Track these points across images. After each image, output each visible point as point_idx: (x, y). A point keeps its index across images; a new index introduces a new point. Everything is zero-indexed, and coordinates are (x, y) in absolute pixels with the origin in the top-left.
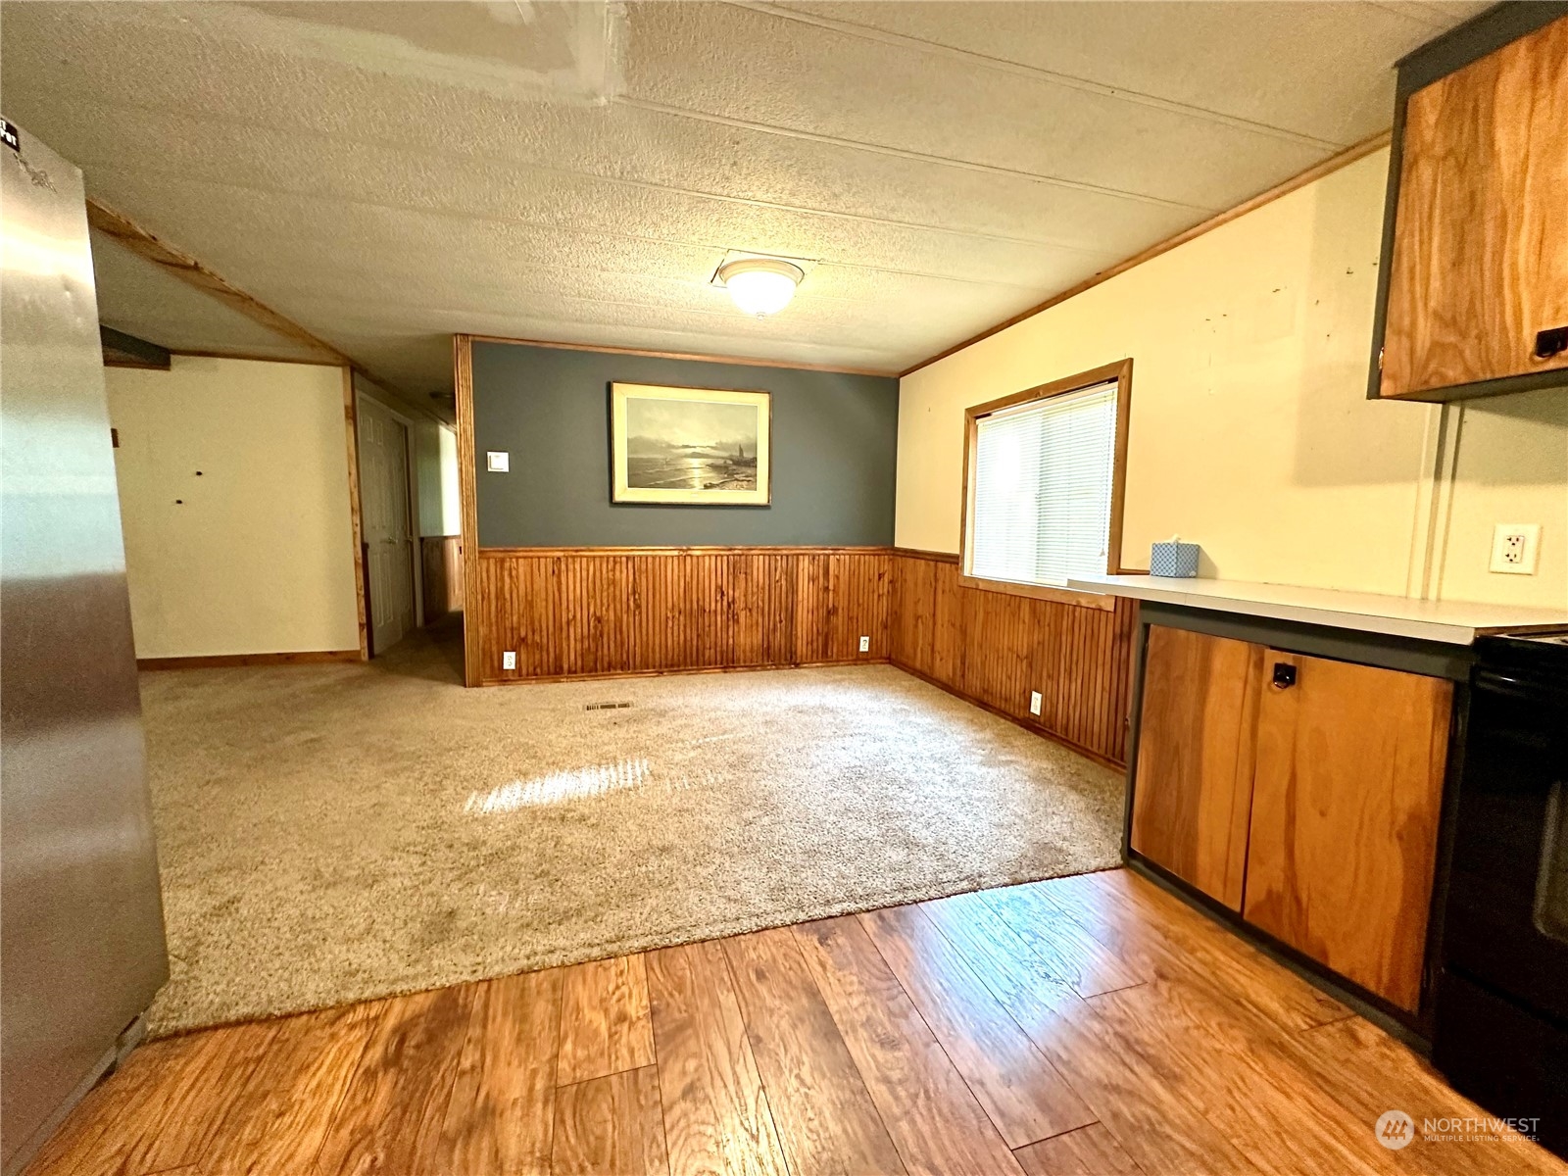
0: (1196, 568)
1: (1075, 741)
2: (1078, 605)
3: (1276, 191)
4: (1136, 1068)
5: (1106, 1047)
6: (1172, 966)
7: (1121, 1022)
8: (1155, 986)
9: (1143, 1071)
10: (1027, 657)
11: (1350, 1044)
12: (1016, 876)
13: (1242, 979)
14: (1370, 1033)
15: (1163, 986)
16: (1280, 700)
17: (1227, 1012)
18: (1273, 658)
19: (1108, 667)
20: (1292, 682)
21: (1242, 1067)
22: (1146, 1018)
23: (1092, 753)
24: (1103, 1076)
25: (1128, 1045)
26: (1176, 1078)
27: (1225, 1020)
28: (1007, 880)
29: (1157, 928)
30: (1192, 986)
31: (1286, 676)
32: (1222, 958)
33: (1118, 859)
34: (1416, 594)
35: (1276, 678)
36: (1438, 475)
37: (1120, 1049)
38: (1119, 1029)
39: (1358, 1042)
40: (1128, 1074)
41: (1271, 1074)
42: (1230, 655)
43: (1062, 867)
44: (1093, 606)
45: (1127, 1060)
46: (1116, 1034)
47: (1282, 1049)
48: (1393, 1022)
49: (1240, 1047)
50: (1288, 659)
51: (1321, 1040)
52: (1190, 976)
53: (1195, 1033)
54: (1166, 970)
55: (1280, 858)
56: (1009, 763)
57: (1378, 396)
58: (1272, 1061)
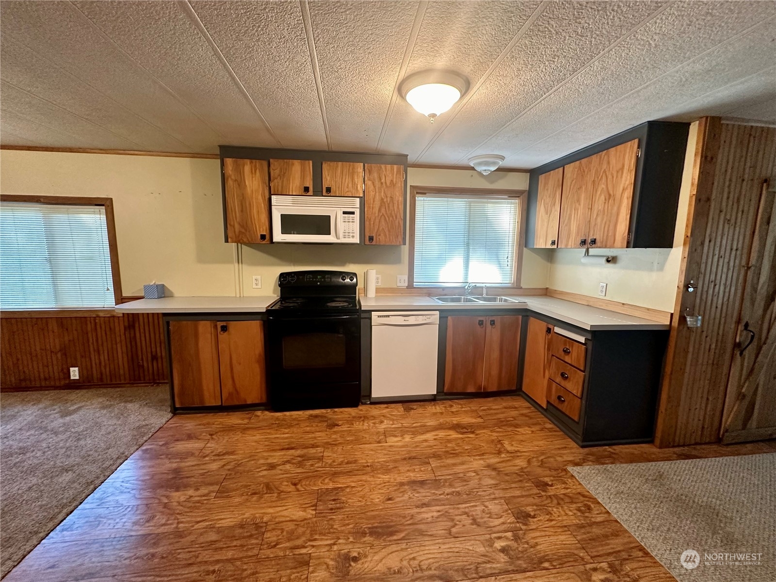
0: (164, 293)
1: (109, 382)
2: (98, 316)
3: (175, 155)
4: (224, 458)
5: (214, 460)
6: (211, 431)
7: (212, 452)
8: (212, 438)
9: (226, 457)
10: (60, 350)
11: (257, 418)
12: (138, 444)
13: (229, 421)
14: (259, 413)
15: (214, 437)
16: (223, 336)
17: (232, 430)
18: (220, 324)
19: (124, 343)
20: (226, 331)
21: (244, 438)
22: (217, 447)
23: (123, 384)
24: (219, 466)
25: (218, 455)
26: (234, 451)
27: (233, 432)
28: (138, 447)
29: (200, 425)
30: (220, 431)
31: (224, 329)
32: (220, 420)
33: (170, 415)
34: (238, 296)
35: (222, 330)
36: (238, 263)
37: (217, 458)
38: (213, 454)
39: (258, 416)
40: (224, 460)
41: (249, 435)
42: (205, 327)
43: (153, 429)
44: (109, 316)
45: (221, 458)
46: (214, 456)
47: (248, 429)
48: (262, 408)
49: (240, 435)
50: (224, 324)
51: (252, 421)
52: (218, 430)
53: (229, 440)
54: (211, 433)
55: (230, 382)
56: (79, 408)
57: (228, 242)
58: (248, 432)
